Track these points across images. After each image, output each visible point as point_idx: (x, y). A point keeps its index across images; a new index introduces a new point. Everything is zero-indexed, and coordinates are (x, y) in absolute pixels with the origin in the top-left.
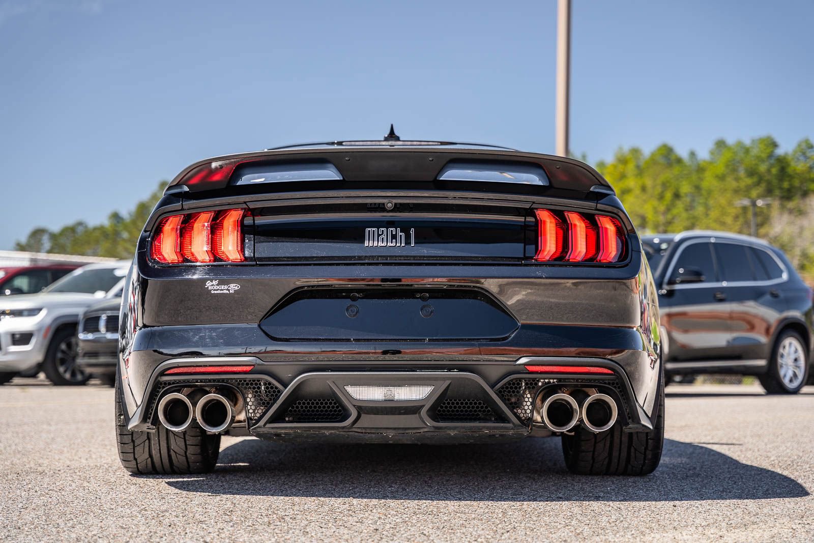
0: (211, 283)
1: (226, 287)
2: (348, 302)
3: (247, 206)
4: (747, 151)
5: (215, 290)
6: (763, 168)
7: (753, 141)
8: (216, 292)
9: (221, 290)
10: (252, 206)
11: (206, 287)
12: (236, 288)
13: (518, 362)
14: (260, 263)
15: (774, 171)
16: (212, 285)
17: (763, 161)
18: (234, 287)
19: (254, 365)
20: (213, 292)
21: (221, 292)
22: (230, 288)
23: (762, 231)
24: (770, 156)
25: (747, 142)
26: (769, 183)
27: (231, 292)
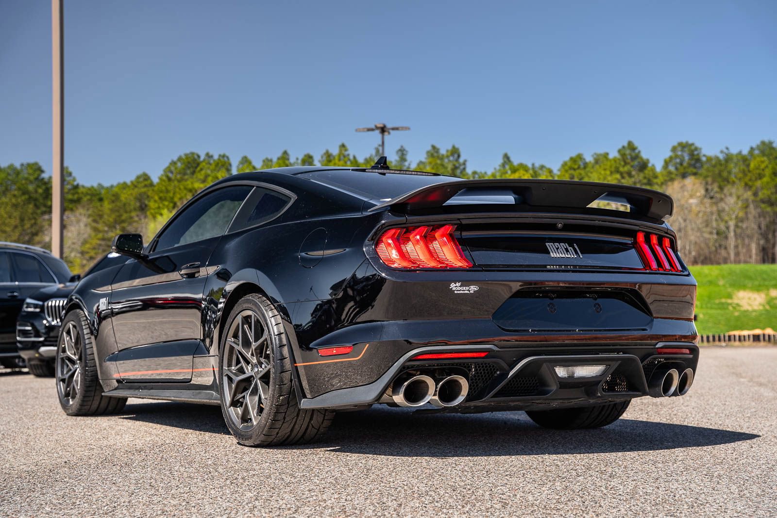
0: (455, 285)
1: (467, 288)
2: (548, 301)
3: (460, 221)
4: (17, 173)
5: (458, 291)
6: (31, 188)
7: (22, 165)
8: (458, 292)
9: (463, 291)
10: (464, 222)
11: (451, 288)
12: (476, 289)
13: (657, 346)
14: (486, 269)
15: (40, 191)
16: (456, 287)
17: (31, 182)
18: (473, 288)
19: (489, 352)
20: (456, 292)
21: (463, 292)
22: (470, 289)
23: (37, 239)
24: (37, 179)
25: (18, 165)
26: (36, 200)
27: (471, 292)
